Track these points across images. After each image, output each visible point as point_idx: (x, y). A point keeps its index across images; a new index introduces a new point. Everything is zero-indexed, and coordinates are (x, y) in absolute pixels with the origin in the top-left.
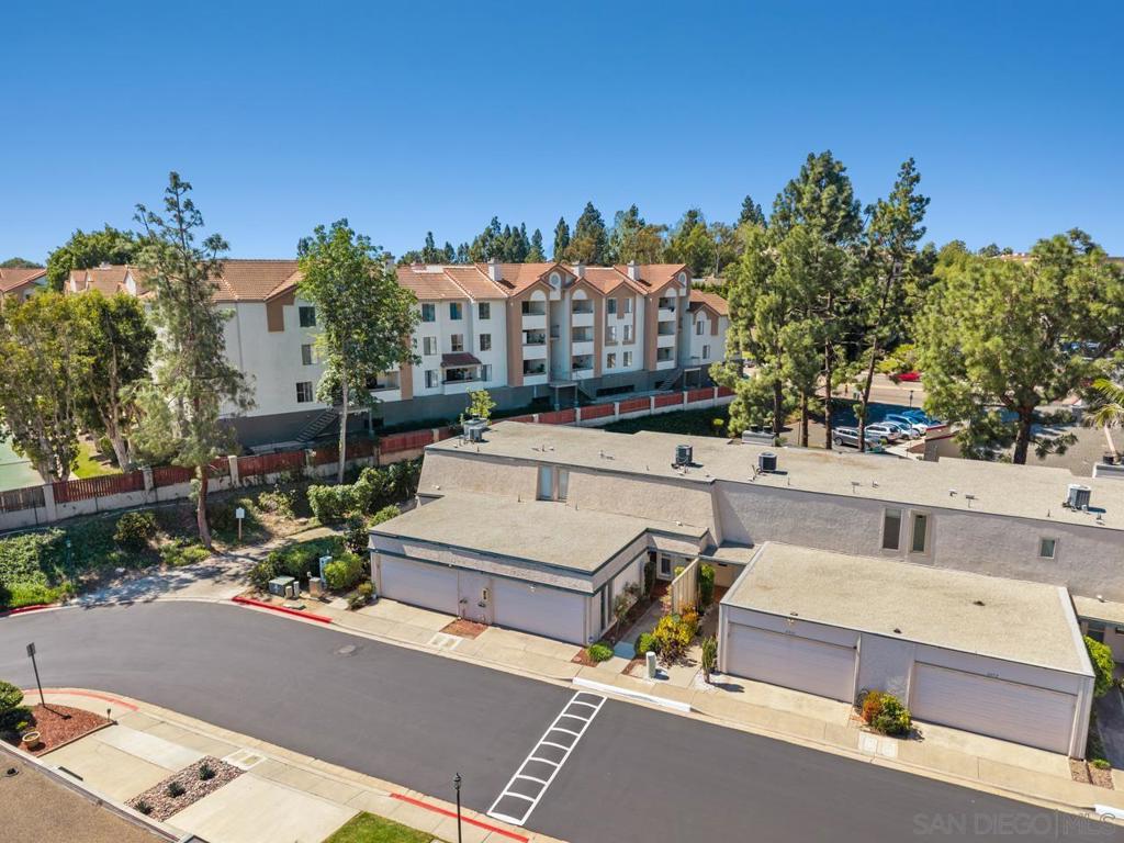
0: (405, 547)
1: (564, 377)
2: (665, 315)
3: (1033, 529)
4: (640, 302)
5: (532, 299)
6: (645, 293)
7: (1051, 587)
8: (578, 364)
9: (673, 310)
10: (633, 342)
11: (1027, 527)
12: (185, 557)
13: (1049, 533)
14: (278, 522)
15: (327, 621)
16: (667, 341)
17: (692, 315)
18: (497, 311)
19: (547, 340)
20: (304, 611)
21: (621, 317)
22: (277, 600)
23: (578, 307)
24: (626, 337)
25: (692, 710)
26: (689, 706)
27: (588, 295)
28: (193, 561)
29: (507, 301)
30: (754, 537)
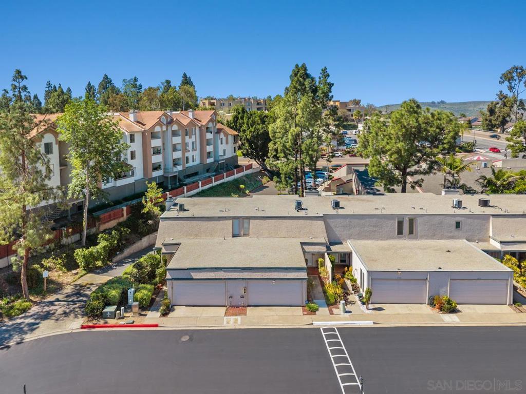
0: (192, 274)
1: (170, 170)
2: (209, 136)
3: (452, 218)
4: (197, 130)
5: (155, 131)
6: (200, 125)
7: (461, 240)
8: (176, 163)
9: (211, 133)
10: (196, 150)
11: (450, 218)
12: (18, 309)
13: (458, 219)
14: (59, 276)
15: (156, 326)
16: (210, 148)
17: (218, 135)
18: (138, 138)
19: (161, 152)
20: (135, 324)
21: (190, 137)
22: (111, 322)
23: (175, 134)
24: (193, 148)
25: (374, 323)
26: (372, 322)
27: (179, 128)
28: (24, 310)
29: (143, 133)
30: (342, 239)
